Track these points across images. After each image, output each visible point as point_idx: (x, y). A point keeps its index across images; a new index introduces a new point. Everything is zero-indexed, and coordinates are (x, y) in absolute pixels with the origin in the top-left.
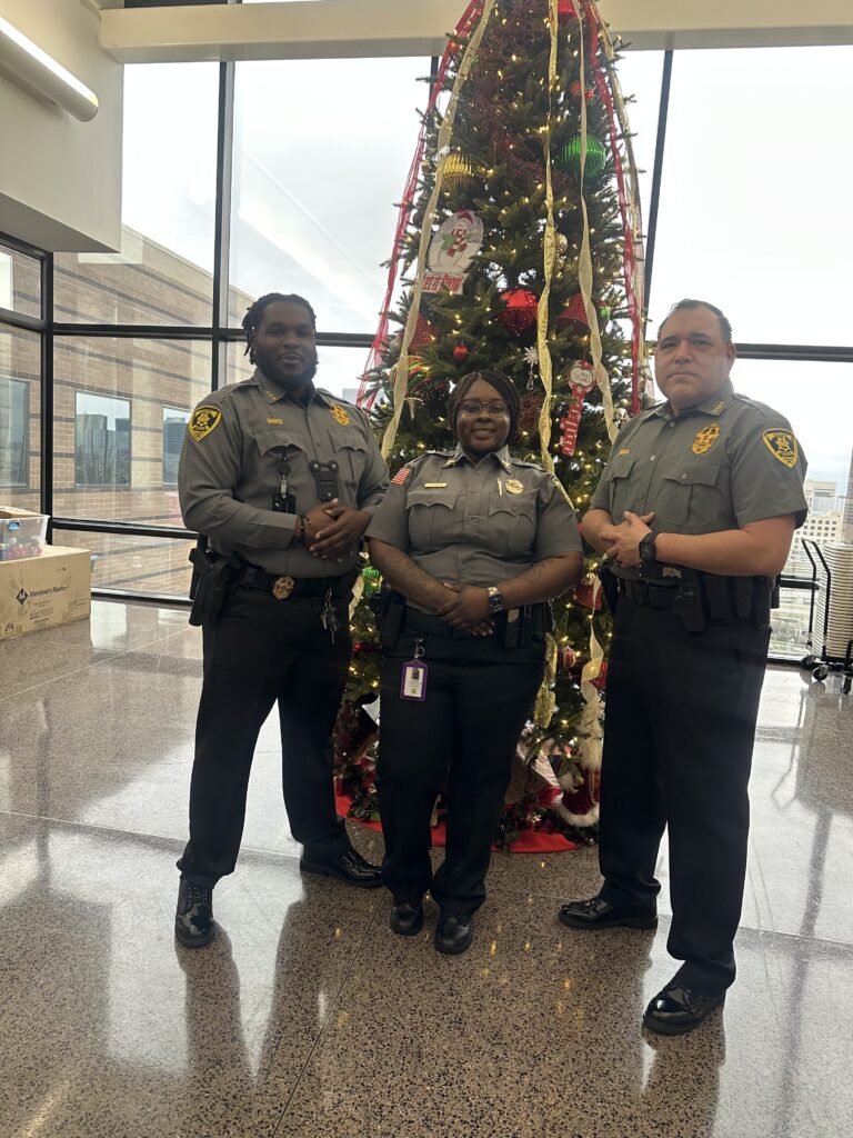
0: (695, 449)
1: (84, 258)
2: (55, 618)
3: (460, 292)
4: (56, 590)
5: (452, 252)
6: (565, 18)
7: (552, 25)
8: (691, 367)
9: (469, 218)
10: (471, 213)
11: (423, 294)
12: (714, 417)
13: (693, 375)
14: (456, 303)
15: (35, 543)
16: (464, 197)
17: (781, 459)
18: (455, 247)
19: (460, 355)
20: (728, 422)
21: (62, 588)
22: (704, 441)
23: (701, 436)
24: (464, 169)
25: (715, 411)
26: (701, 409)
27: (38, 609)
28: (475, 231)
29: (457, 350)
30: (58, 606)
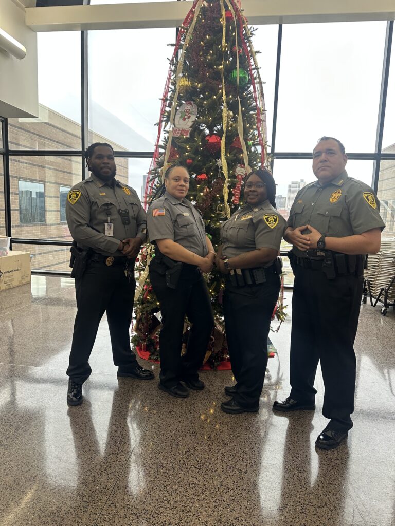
0: (331, 200)
1: (21, 120)
2: (15, 283)
3: (188, 136)
4: (15, 270)
5: (184, 119)
6: (229, 19)
7: (223, 22)
9: (191, 104)
10: (192, 102)
11: (173, 137)
12: (339, 187)
14: (187, 141)
15: (5, 250)
16: (189, 95)
17: (371, 205)
18: (186, 117)
19: (189, 163)
21: (18, 270)
22: (335, 197)
23: (333, 195)
24: (188, 83)
25: (339, 184)
26: (333, 183)
27: (8, 279)
28: (194, 110)
29: (188, 161)
30: (16, 278)
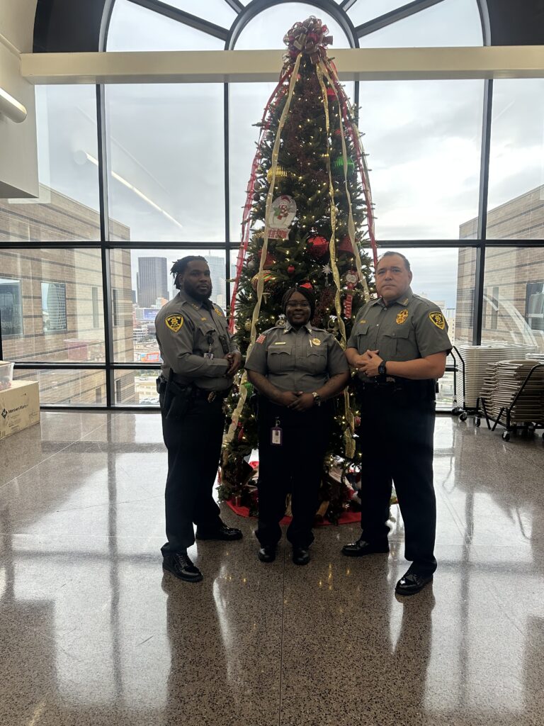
0: (397, 321)
2: (22, 425)
3: (287, 238)
4: (22, 407)
5: (280, 217)
6: (331, 98)
7: (325, 102)
8: (392, 282)
9: (287, 199)
10: (289, 197)
11: (269, 239)
12: (403, 307)
13: (394, 286)
14: (286, 245)
15: (7, 380)
16: (286, 188)
17: (438, 326)
18: (281, 215)
19: (291, 271)
20: (412, 308)
21: (25, 406)
22: (401, 318)
23: (400, 315)
24: (283, 174)
25: (405, 303)
26: (398, 302)
27: (13, 420)
28: (292, 206)
29: (289, 268)
30: (23, 419)
